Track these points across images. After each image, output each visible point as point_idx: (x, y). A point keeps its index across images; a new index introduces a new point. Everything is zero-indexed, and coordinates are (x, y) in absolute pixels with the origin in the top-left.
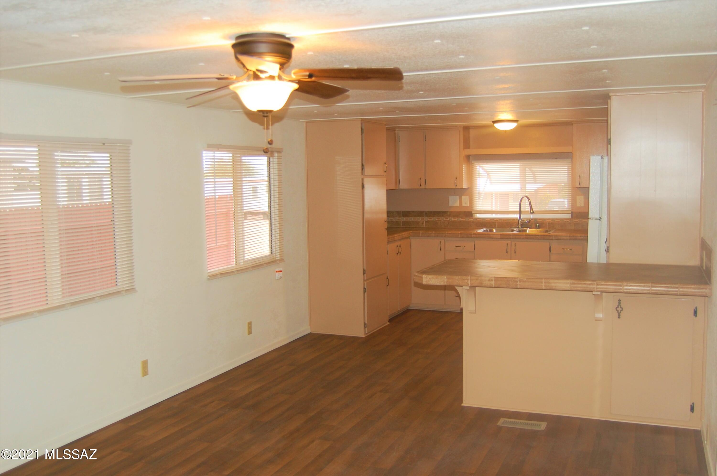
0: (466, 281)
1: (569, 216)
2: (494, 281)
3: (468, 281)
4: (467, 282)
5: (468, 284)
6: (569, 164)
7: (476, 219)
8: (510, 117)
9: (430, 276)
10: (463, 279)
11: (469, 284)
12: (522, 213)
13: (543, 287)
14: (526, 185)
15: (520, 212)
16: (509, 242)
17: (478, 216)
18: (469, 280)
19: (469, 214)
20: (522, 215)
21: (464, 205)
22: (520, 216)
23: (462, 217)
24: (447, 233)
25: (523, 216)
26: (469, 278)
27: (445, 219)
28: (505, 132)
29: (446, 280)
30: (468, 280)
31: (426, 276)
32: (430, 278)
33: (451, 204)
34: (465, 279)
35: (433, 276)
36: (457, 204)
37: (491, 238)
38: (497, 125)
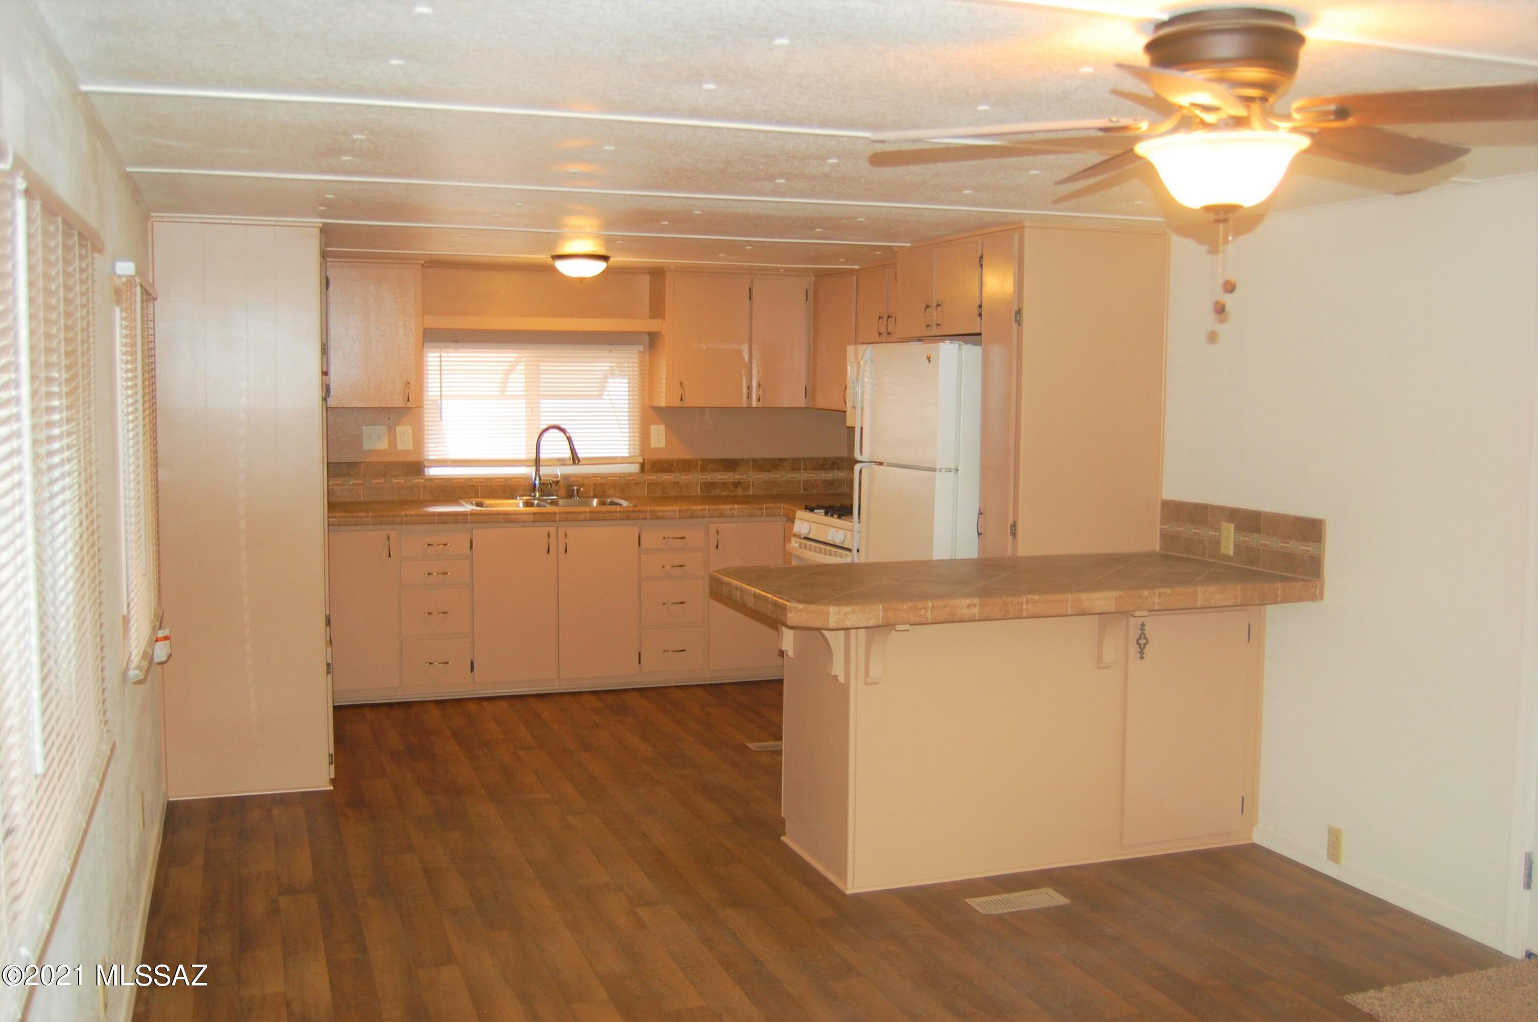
0: (923, 612)
1: (634, 468)
2: (977, 607)
3: (927, 611)
4: (924, 615)
5: (927, 619)
6: (633, 356)
7: (431, 479)
8: (590, 246)
9: (846, 609)
10: (917, 609)
11: (929, 618)
12: (541, 464)
13: (1069, 611)
14: (542, 401)
15: (537, 462)
16: (552, 530)
17: (433, 472)
18: (929, 610)
19: (416, 468)
20: (541, 468)
21: (400, 447)
22: (537, 470)
23: (396, 477)
24: (406, 516)
25: (544, 471)
26: (930, 604)
27: (374, 481)
28: (581, 280)
29: (881, 614)
30: (926, 608)
31: (837, 610)
32: (846, 613)
33: (367, 446)
34: (921, 609)
35: (852, 608)
36: (383, 445)
37: (511, 521)
38: (560, 265)
